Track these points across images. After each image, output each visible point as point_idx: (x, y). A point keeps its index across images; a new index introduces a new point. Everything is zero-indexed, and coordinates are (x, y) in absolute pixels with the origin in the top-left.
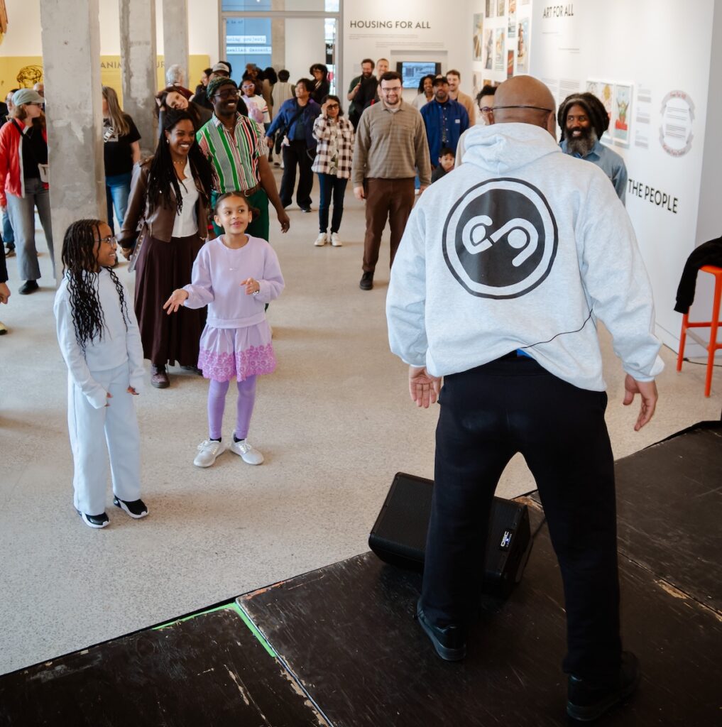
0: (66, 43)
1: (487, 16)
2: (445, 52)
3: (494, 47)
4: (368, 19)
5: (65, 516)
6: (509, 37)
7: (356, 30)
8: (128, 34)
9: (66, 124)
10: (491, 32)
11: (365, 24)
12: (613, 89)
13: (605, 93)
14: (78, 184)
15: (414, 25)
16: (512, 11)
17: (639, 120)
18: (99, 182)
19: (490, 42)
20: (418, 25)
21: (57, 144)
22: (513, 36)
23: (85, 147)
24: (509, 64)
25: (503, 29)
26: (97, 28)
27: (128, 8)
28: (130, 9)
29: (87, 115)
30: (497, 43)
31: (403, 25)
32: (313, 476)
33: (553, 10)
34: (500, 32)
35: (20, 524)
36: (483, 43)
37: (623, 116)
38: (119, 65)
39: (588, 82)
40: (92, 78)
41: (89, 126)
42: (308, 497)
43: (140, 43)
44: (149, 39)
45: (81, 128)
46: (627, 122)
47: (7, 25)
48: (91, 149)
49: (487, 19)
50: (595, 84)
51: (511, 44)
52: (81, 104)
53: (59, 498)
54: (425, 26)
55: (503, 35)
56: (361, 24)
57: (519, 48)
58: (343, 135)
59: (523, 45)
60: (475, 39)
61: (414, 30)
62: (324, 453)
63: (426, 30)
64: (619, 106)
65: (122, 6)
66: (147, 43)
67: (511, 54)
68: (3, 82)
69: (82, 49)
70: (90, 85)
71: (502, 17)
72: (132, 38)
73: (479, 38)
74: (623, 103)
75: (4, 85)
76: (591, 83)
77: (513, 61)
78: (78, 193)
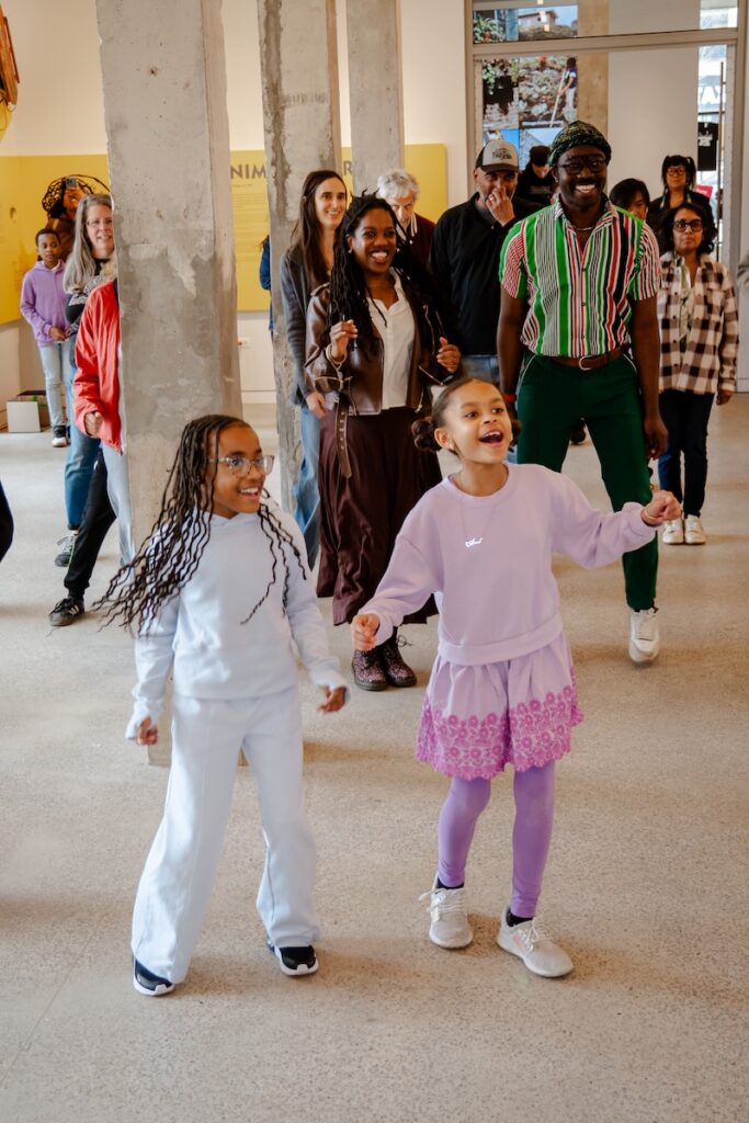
0: (153, 72)
5: (149, 1086)
8: (279, 78)
9: (157, 252)
14: (183, 382)
18: (228, 379)
21: (140, 296)
23: (197, 301)
26: (219, 40)
27: (277, 18)
28: (282, 22)
29: (200, 232)
32: (708, 1023)
35: (50, 1100)
40: (211, 150)
41: (205, 257)
42: (696, 1069)
43: (304, 99)
44: (324, 89)
45: (189, 262)
47: (18, 86)
48: (211, 305)
52: (186, 210)
53: (137, 1045)
58: (705, 297)
62: (731, 973)
65: (264, 14)
66: (320, 99)
68: (13, 210)
69: (187, 85)
70: (208, 164)
72: (287, 88)
75: (15, 215)
78: (184, 402)
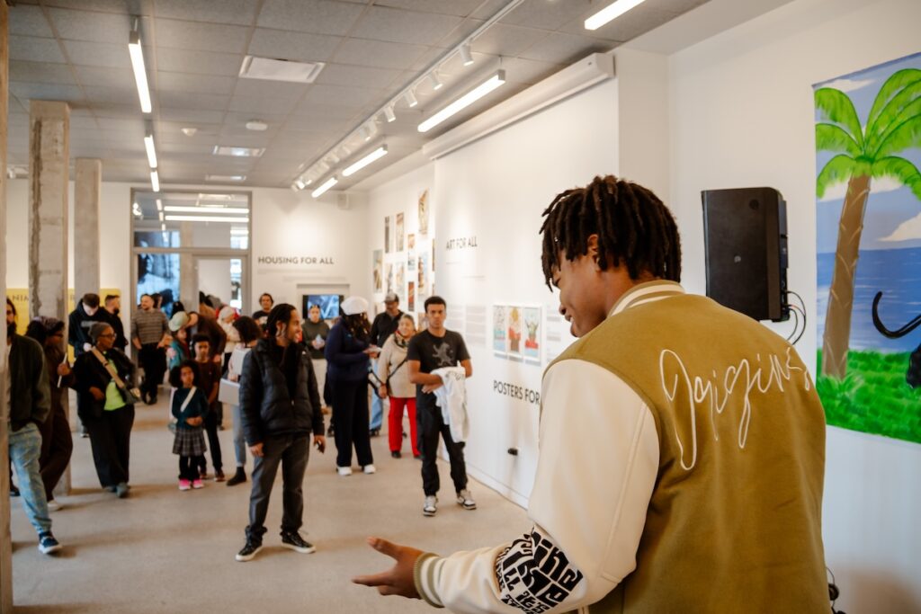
1: (387, 251)
2: (348, 286)
3: (394, 280)
4: (275, 256)
6: (409, 269)
7: (264, 266)
8: (38, 262)
10: (391, 267)
11: (272, 260)
12: (520, 311)
13: (513, 316)
15: (318, 261)
16: (411, 246)
17: (550, 338)
19: (390, 275)
20: (322, 261)
22: (413, 269)
24: (409, 294)
25: (403, 263)
26: (4, 250)
27: (38, 236)
28: (41, 237)
30: (398, 275)
31: (308, 261)
33: (456, 242)
34: (400, 266)
36: (383, 276)
37: (532, 336)
38: (26, 298)
39: (495, 306)
43: (50, 272)
44: (60, 267)
46: (537, 340)
49: (387, 255)
50: (502, 307)
51: (412, 276)
54: (329, 261)
55: (403, 269)
56: (268, 260)
57: (420, 279)
59: (423, 277)
60: (376, 273)
61: (318, 266)
63: (330, 265)
64: (528, 327)
65: (32, 234)
66: (58, 272)
67: (411, 285)
71: (401, 253)
72: (41, 267)
73: (379, 272)
74: (532, 323)
76: (498, 307)
77: (413, 292)
